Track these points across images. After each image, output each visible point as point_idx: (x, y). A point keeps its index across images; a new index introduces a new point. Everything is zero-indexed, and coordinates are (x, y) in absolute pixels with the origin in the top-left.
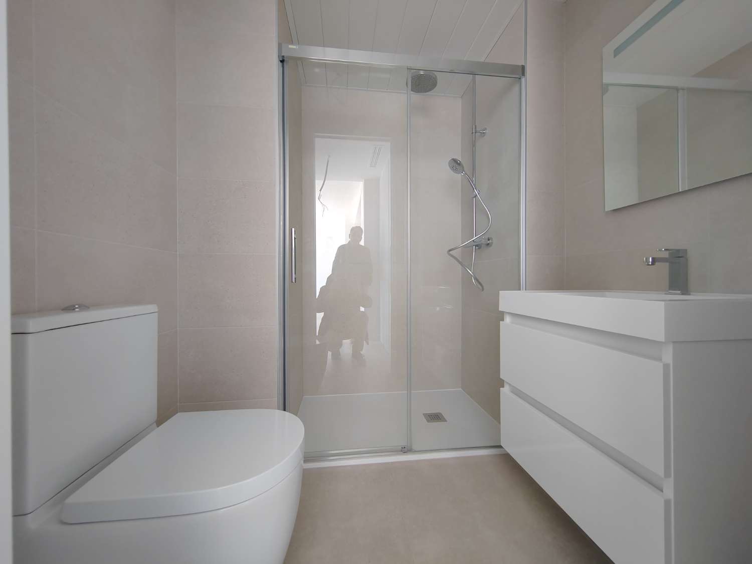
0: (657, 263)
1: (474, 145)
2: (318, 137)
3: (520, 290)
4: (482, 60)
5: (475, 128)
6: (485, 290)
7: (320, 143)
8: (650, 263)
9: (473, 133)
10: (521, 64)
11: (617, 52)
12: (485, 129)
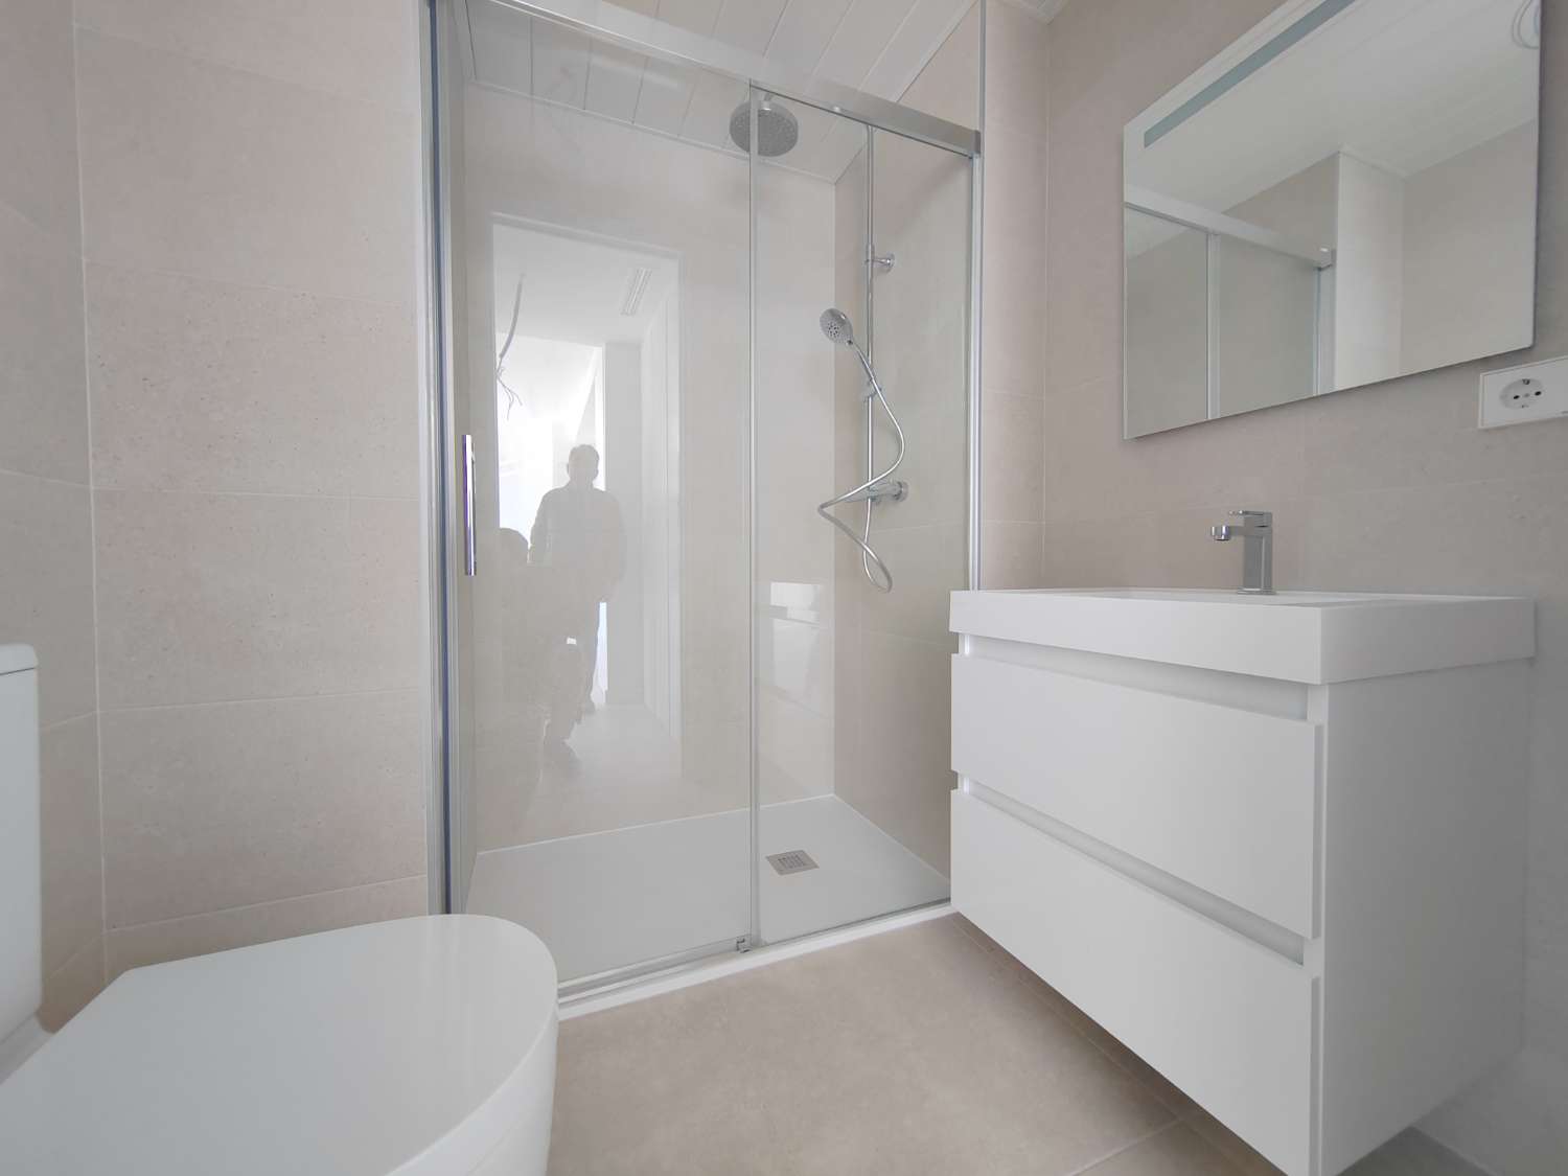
0: (1233, 538)
1: (870, 290)
2: (505, 222)
3: (967, 588)
4: (893, 99)
5: (873, 252)
6: (892, 591)
7: (503, 236)
8: (1223, 538)
9: (868, 261)
10: (974, 129)
11: (1150, 137)
12: (891, 257)
